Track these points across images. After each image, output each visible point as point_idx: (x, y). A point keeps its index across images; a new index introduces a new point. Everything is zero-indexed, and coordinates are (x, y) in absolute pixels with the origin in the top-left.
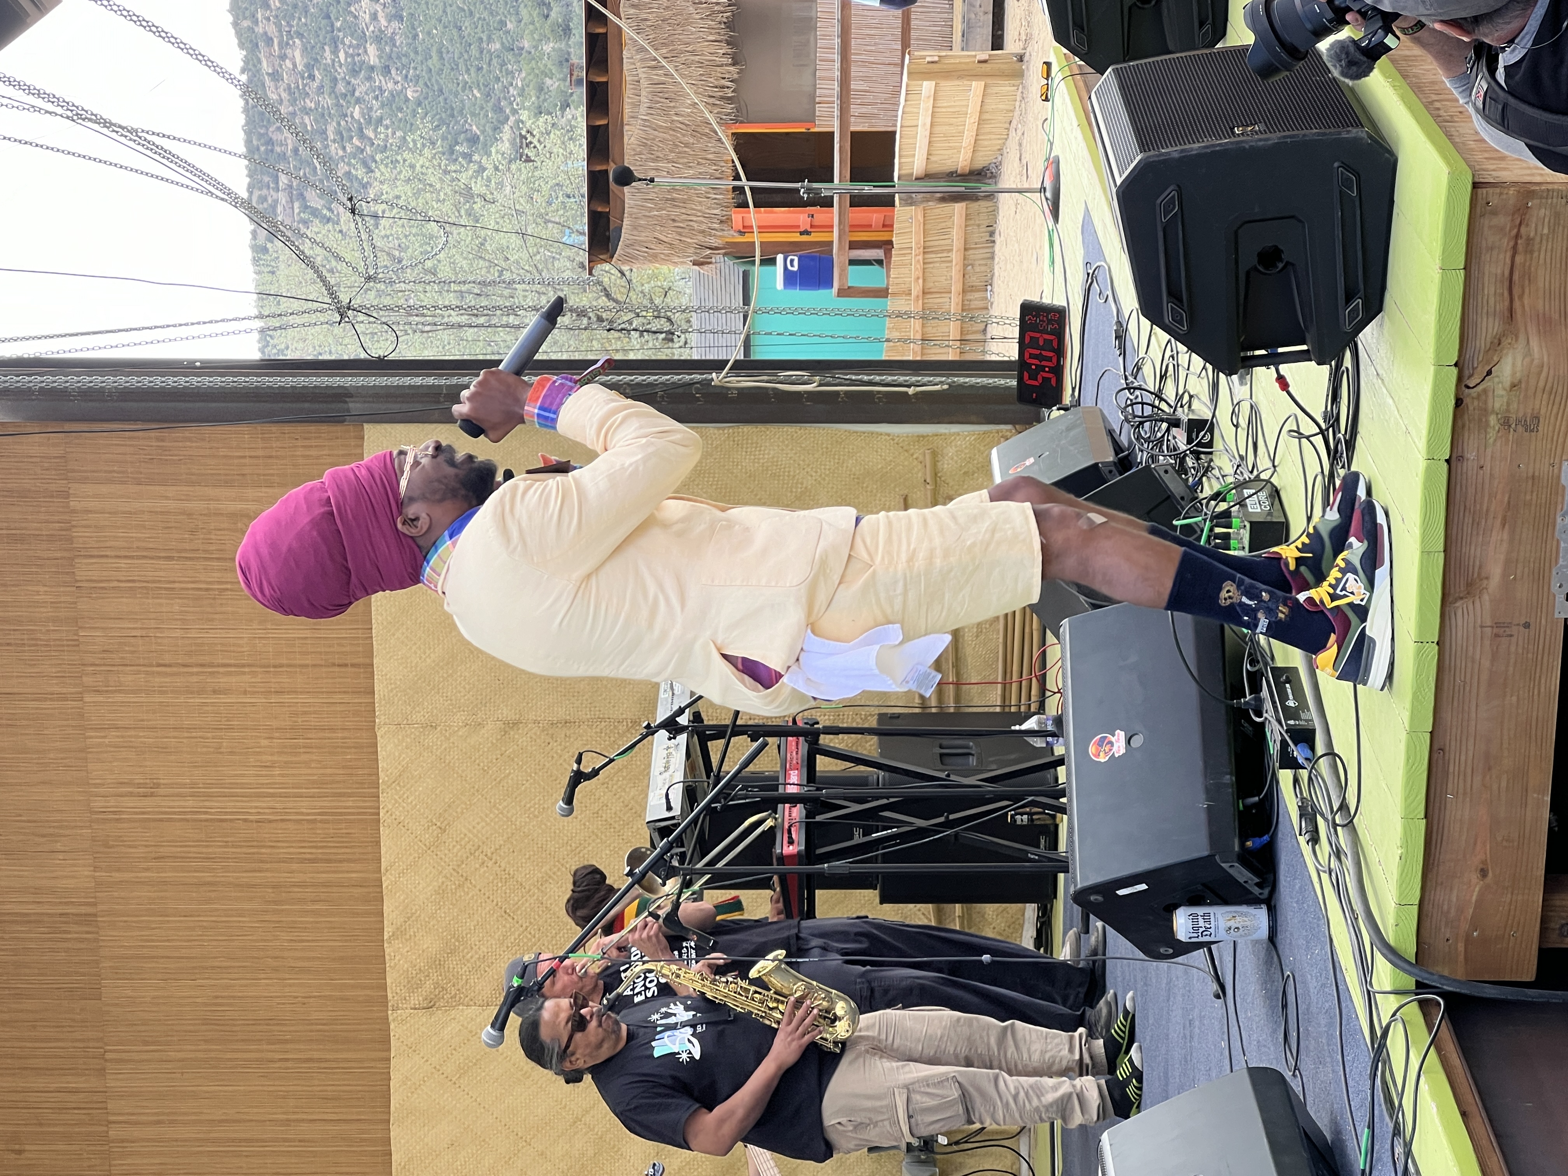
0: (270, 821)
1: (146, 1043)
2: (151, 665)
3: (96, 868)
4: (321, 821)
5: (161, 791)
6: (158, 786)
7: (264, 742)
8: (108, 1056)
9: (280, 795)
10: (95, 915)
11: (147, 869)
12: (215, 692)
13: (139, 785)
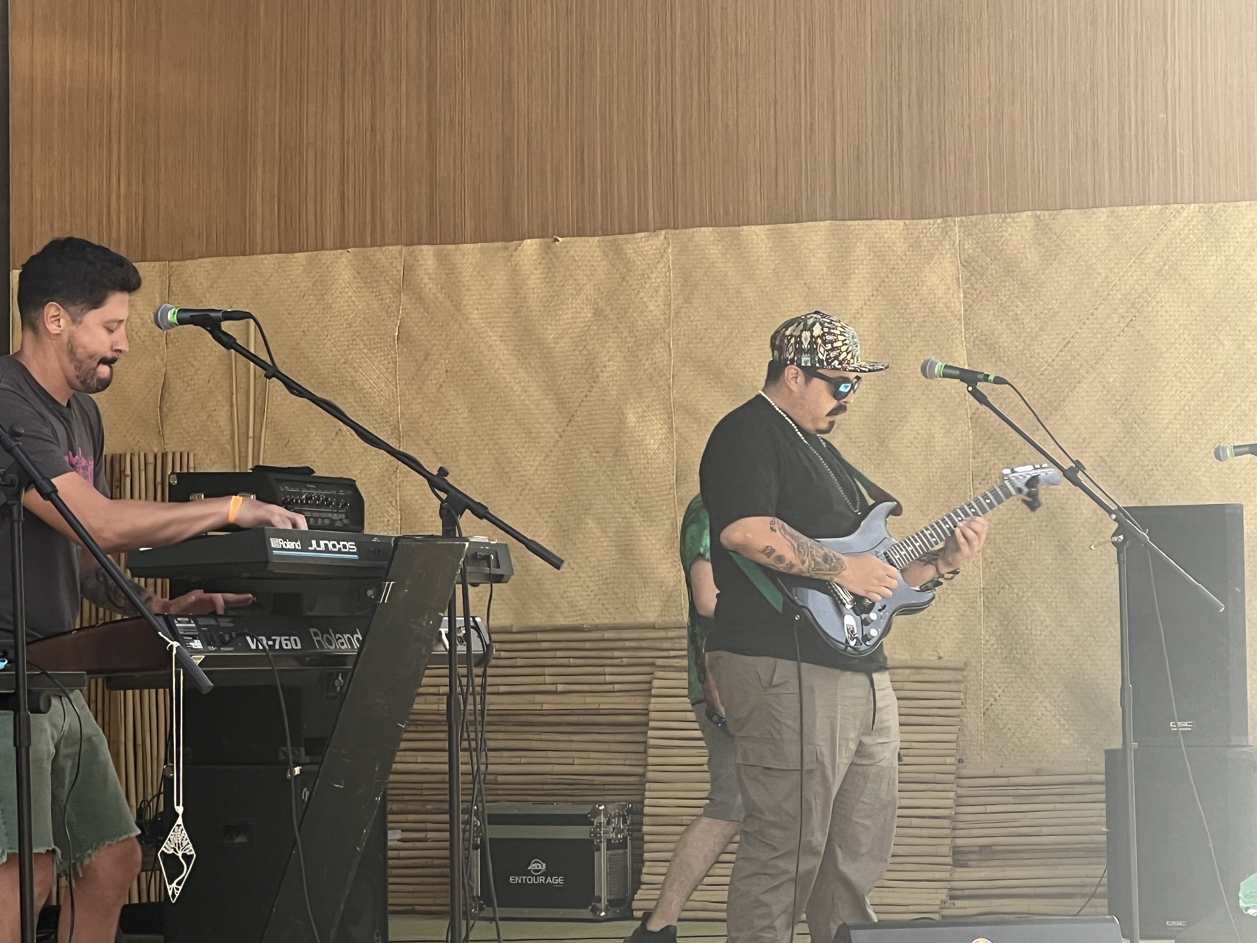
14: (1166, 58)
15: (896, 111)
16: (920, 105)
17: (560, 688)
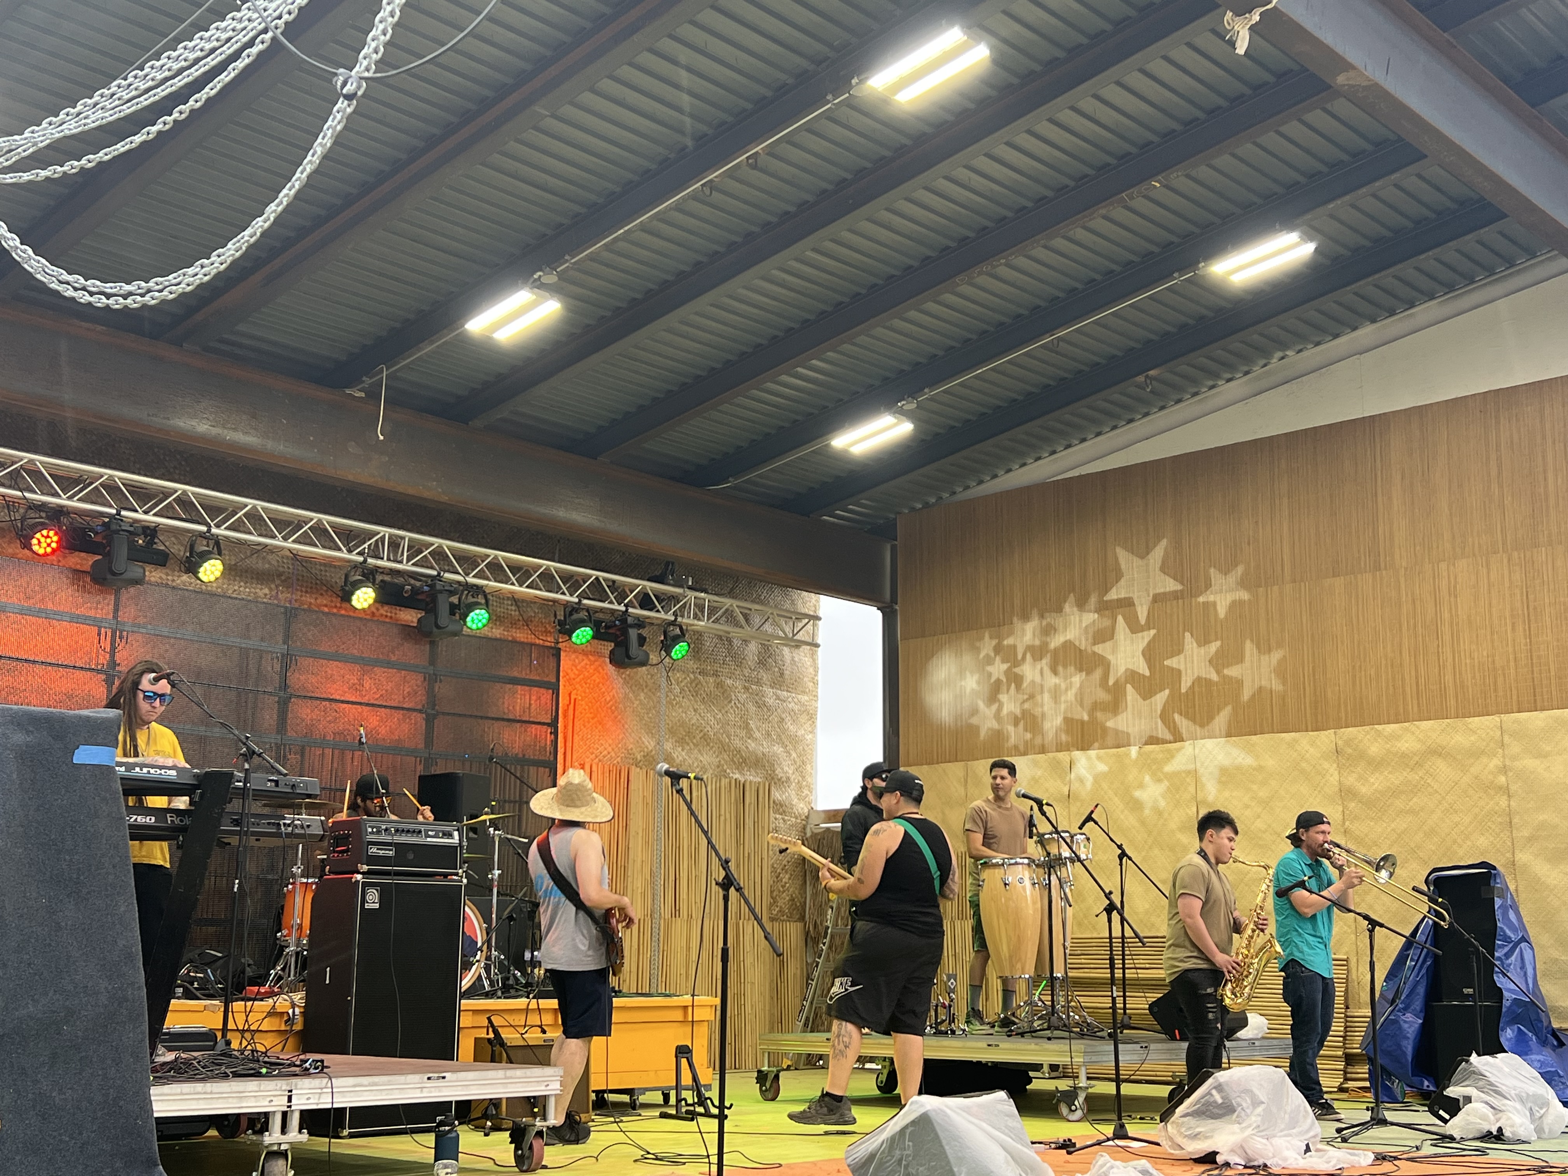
0: (1439, 659)
1: (1310, 603)
2: (1526, 588)
3: (1406, 569)
4: (1441, 687)
5: (1452, 599)
6: (1456, 597)
7: (1485, 654)
8: (1302, 584)
9: (1454, 664)
10: (1380, 570)
11: (1407, 595)
12: (1513, 624)
13: (1455, 587)
14: (1438, 646)
15: (1302, 679)
16: (1314, 675)
17: (1148, 966)
